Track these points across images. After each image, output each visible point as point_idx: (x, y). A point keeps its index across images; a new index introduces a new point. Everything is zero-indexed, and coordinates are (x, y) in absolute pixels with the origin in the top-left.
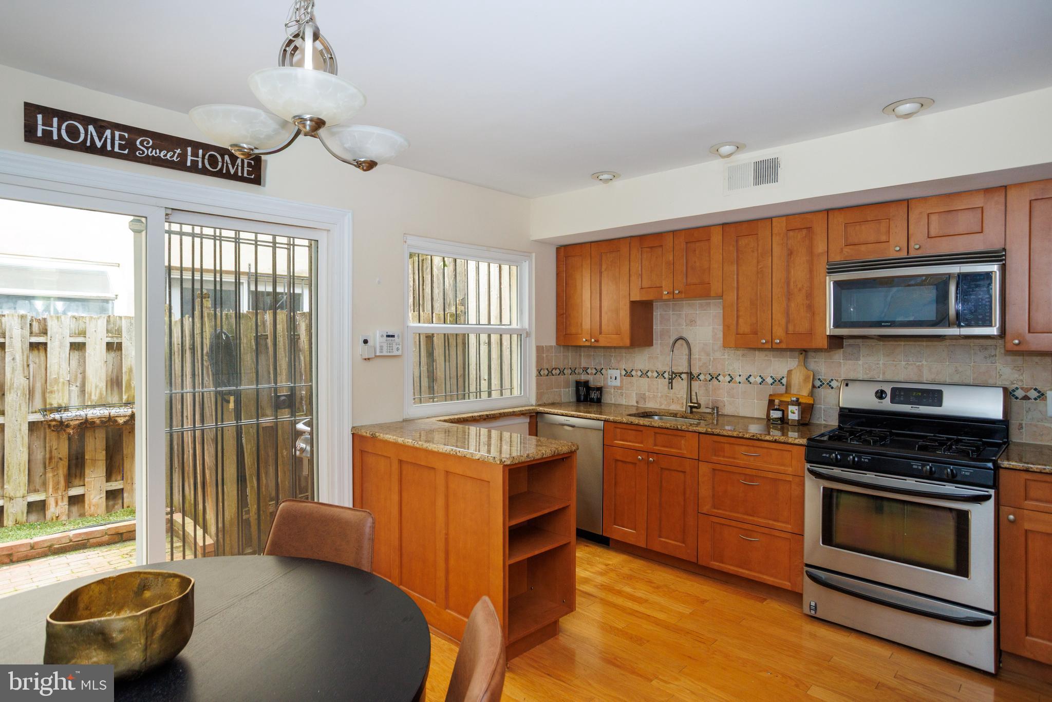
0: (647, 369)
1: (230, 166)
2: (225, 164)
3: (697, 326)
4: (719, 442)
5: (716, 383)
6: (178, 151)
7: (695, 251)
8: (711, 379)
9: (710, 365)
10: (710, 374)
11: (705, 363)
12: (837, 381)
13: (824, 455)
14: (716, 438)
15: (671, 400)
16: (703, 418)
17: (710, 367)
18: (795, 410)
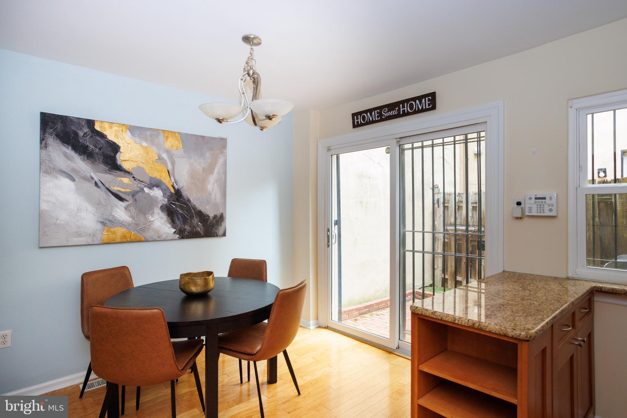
1: (419, 105)
2: (417, 105)
6: (397, 109)
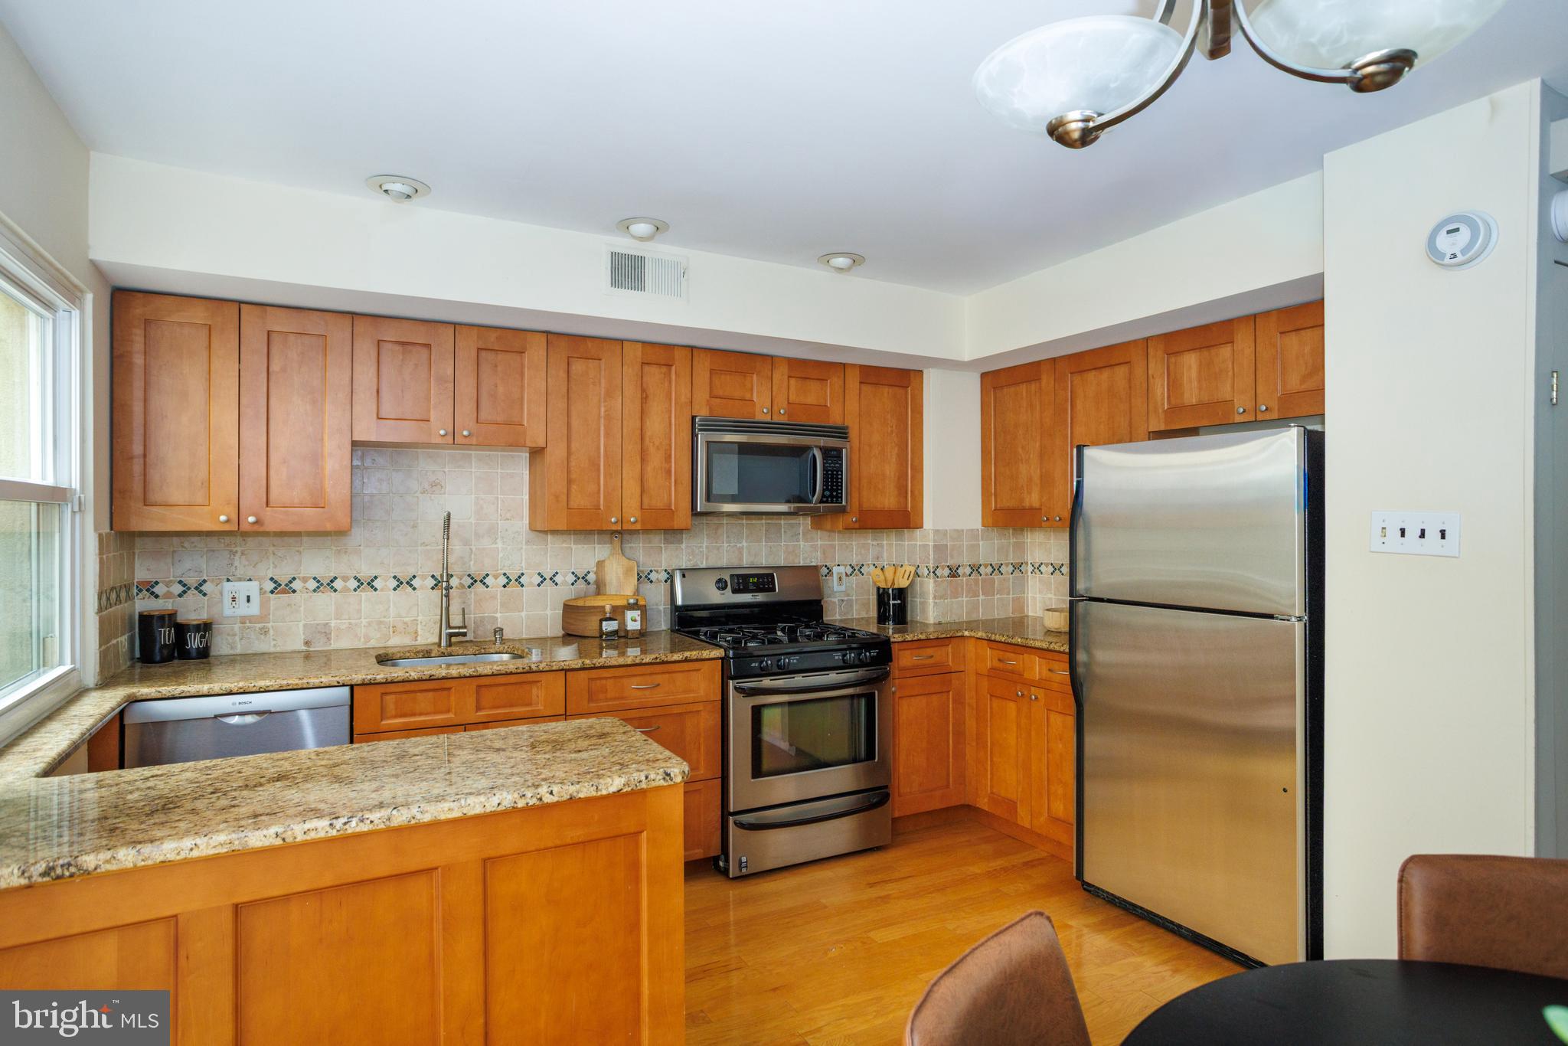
0: (333, 575)
3: (445, 493)
4: (601, 679)
5: (481, 589)
7: (496, 366)
8: (472, 584)
9: (471, 560)
10: (469, 575)
11: (462, 558)
12: (657, 571)
13: (753, 665)
14: (594, 674)
15: (391, 630)
16: (483, 651)
17: (472, 563)
18: (636, 616)
